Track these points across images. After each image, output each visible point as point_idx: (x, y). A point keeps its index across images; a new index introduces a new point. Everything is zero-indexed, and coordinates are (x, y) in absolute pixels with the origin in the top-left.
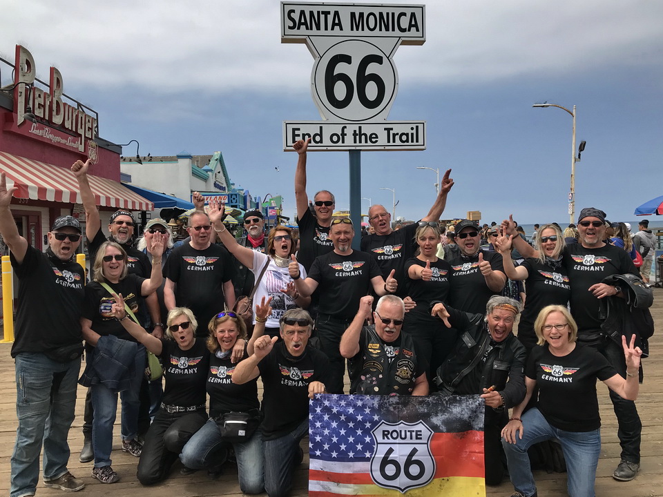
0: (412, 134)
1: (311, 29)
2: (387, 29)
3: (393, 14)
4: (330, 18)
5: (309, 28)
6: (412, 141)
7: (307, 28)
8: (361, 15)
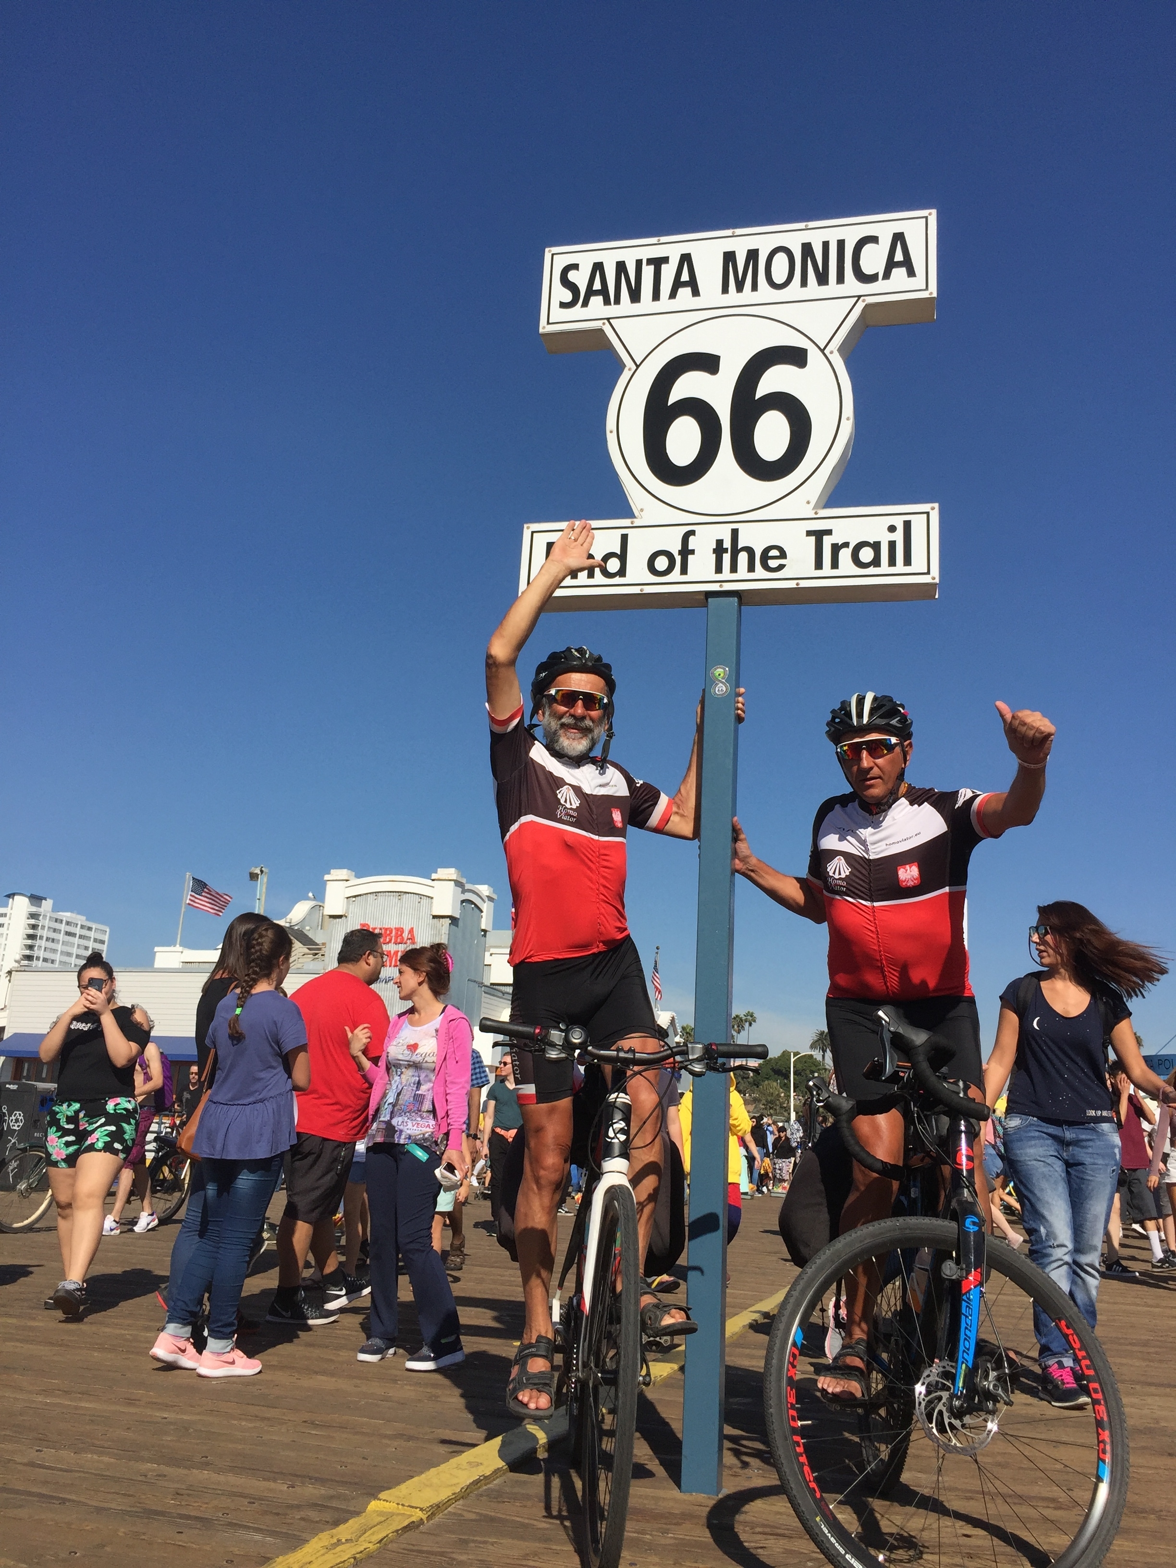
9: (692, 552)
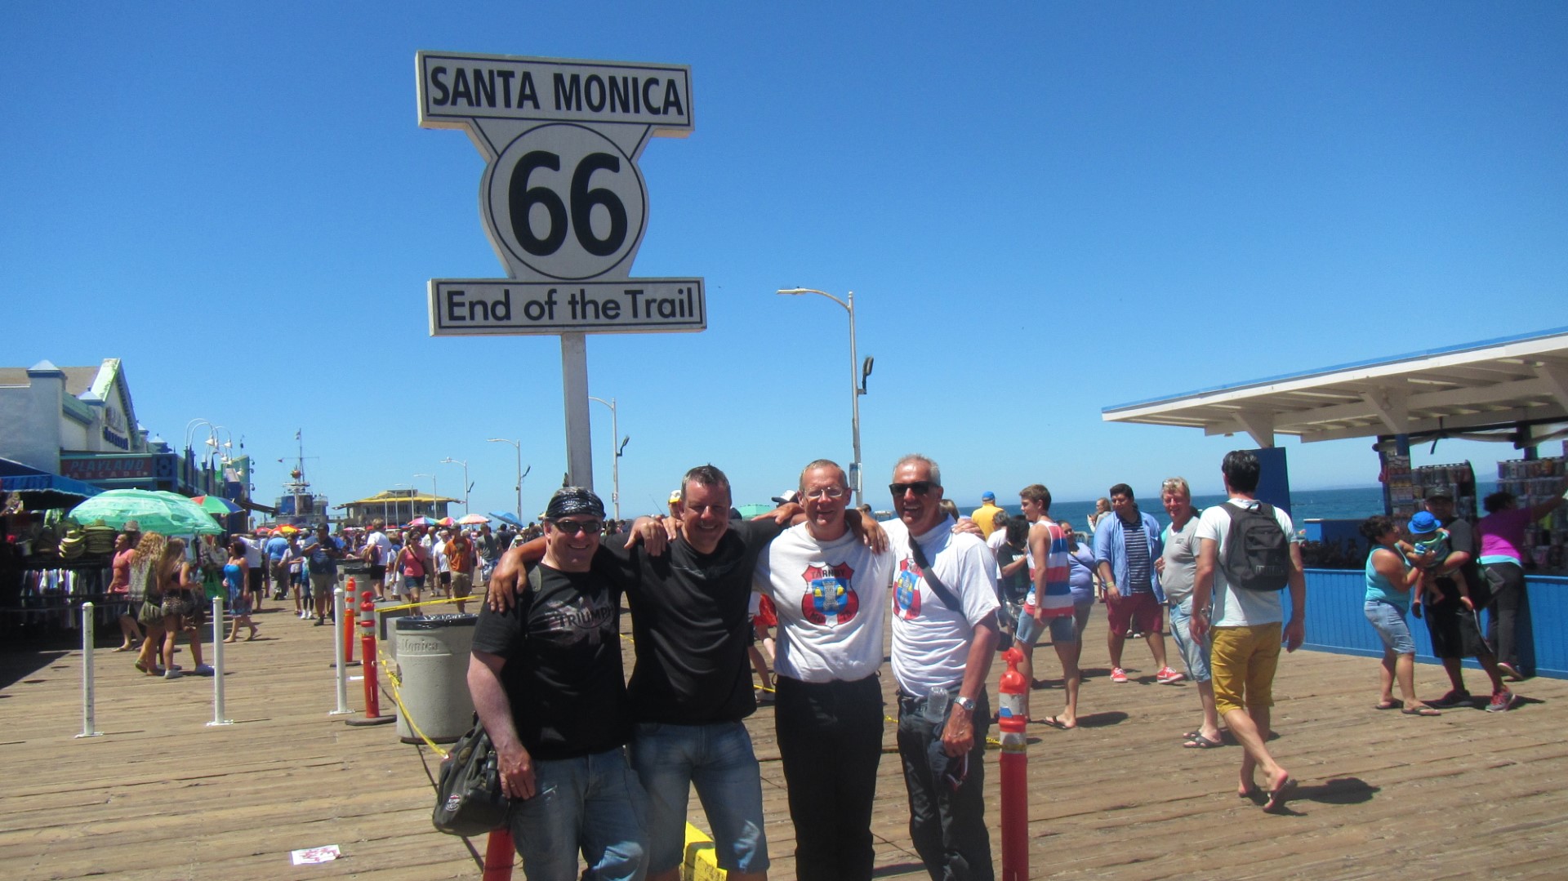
0: (681, 302)
1: (479, 104)
2: (626, 109)
3: (635, 81)
4: (515, 84)
5: (474, 102)
6: (682, 315)
7: (470, 103)
8: (575, 79)
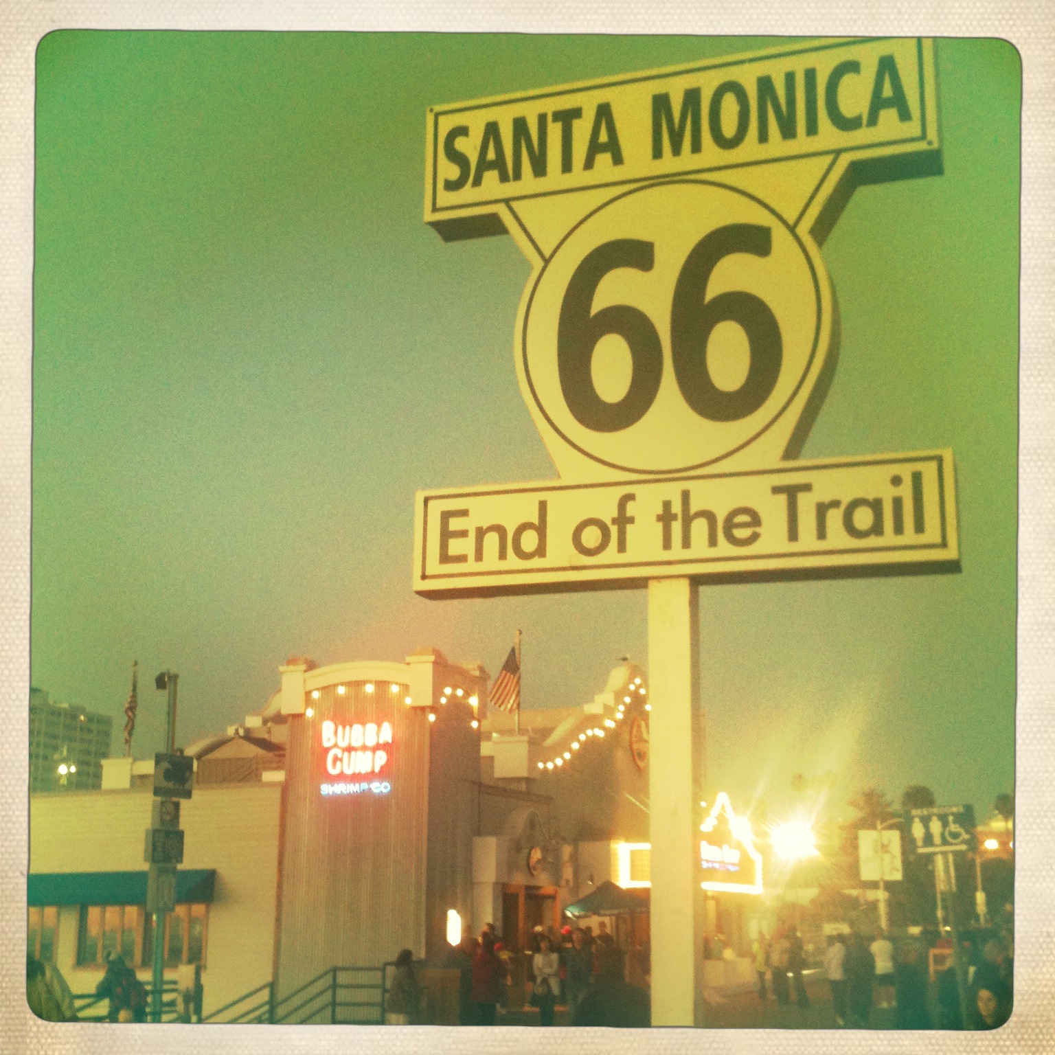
9: (631, 520)
